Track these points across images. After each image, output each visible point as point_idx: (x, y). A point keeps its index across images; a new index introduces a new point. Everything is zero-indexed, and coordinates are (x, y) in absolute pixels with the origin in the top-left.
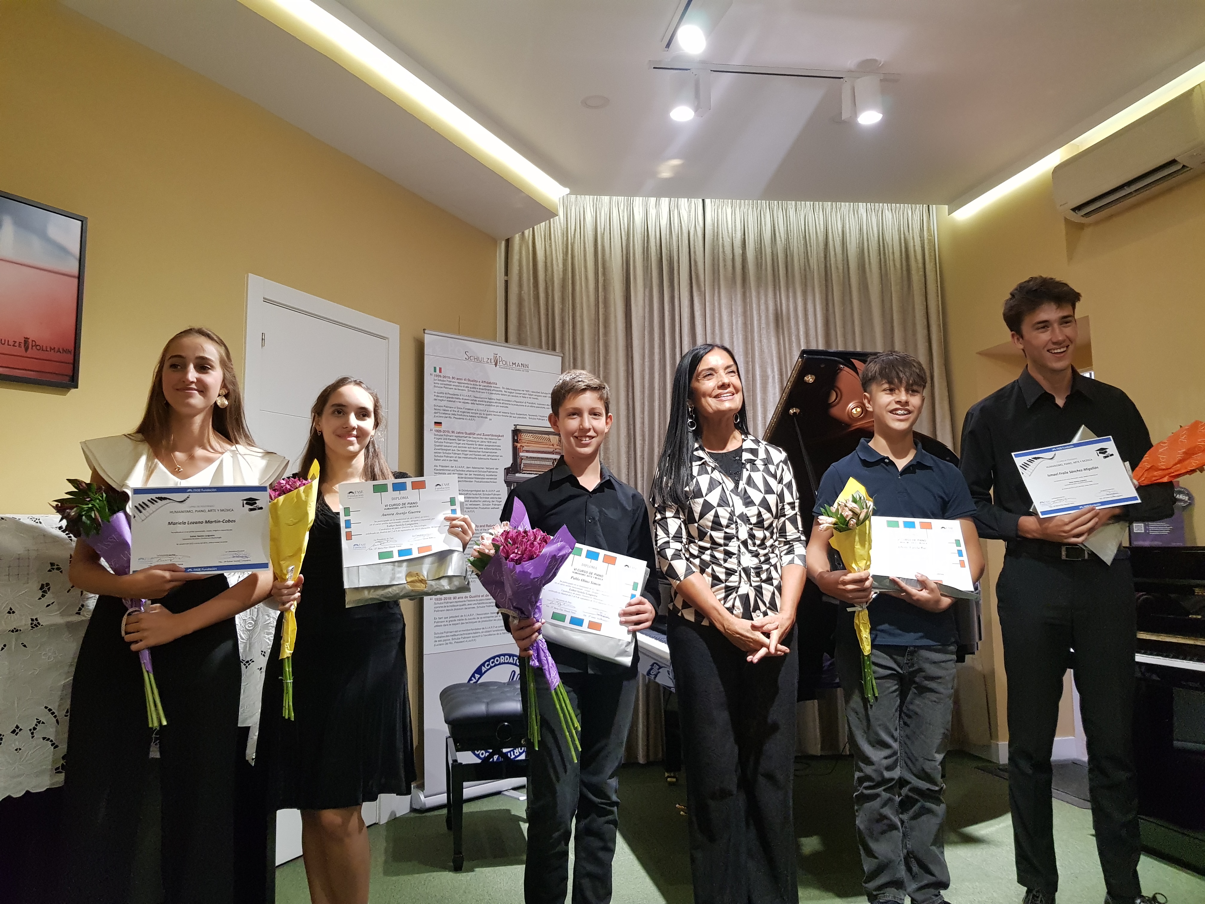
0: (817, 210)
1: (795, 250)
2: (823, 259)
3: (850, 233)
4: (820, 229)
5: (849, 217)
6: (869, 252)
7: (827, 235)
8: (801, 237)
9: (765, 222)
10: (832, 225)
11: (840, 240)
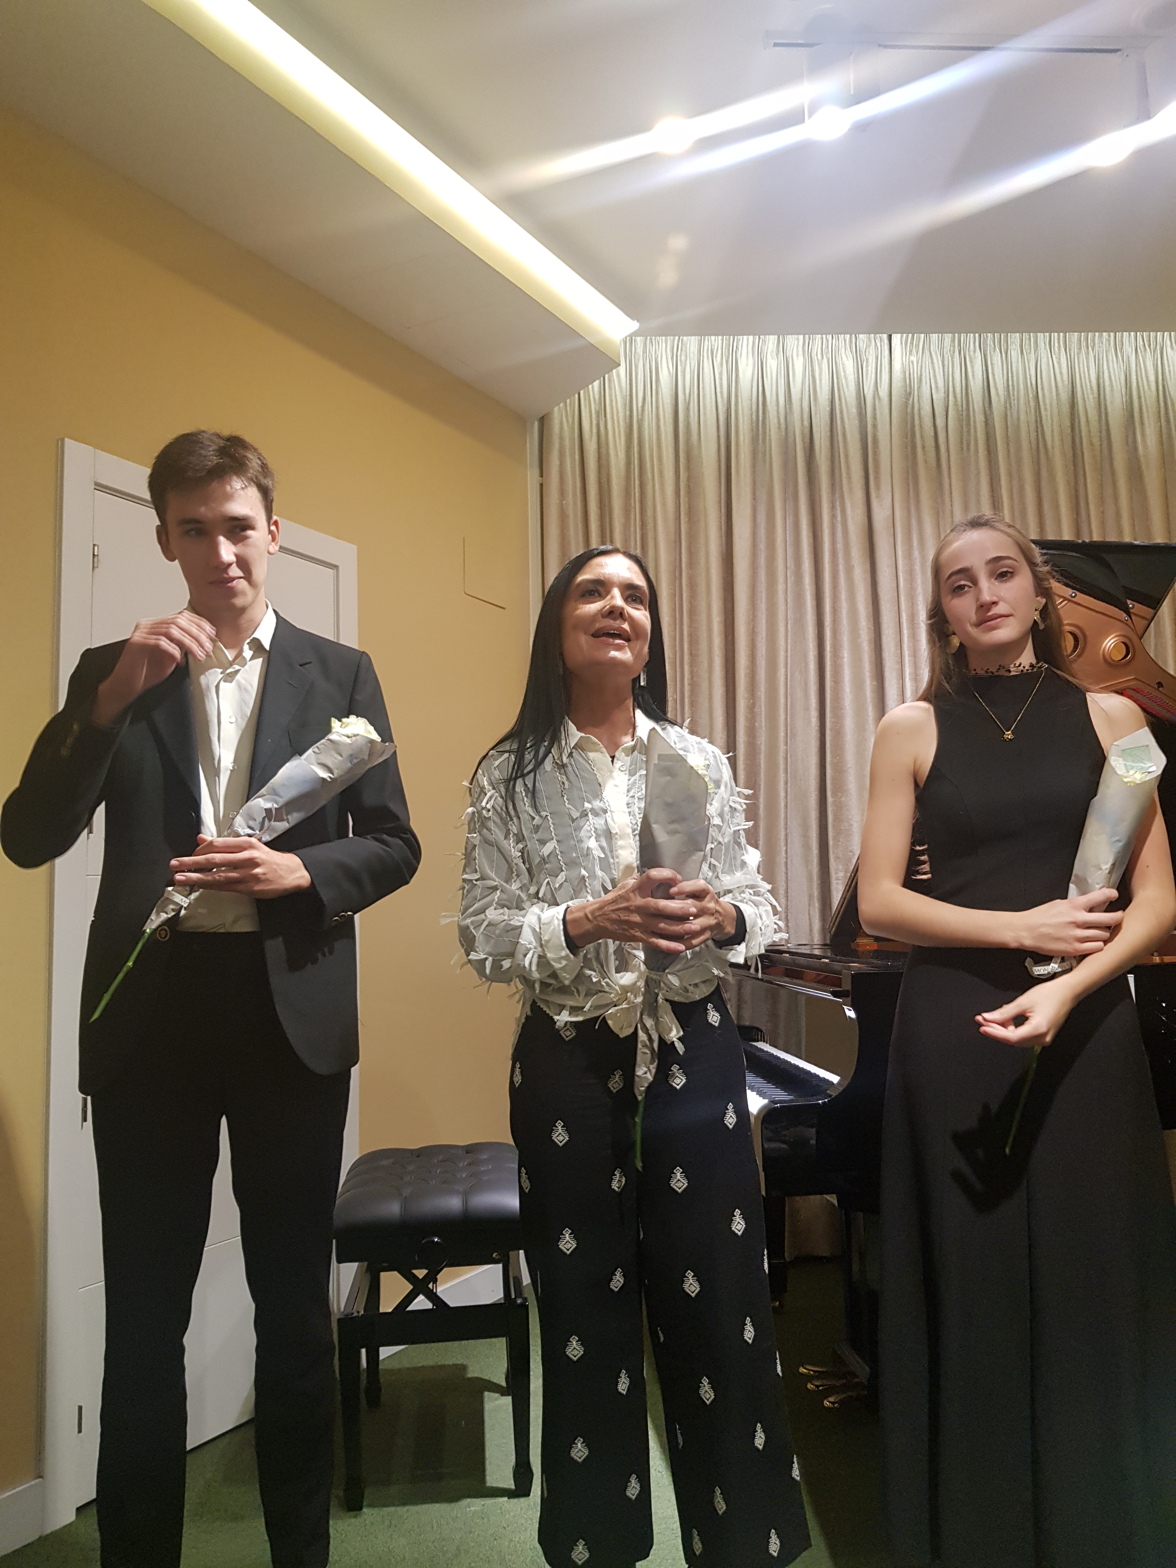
0: (1056, 349)
1: (1023, 417)
2: (1069, 431)
3: (1111, 385)
4: (1063, 381)
5: (1107, 361)
6: (1141, 417)
7: (1073, 392)
8: (1031, 396)
9: (973, 372)
10: (1080, 376)
11: (1094, 398)
